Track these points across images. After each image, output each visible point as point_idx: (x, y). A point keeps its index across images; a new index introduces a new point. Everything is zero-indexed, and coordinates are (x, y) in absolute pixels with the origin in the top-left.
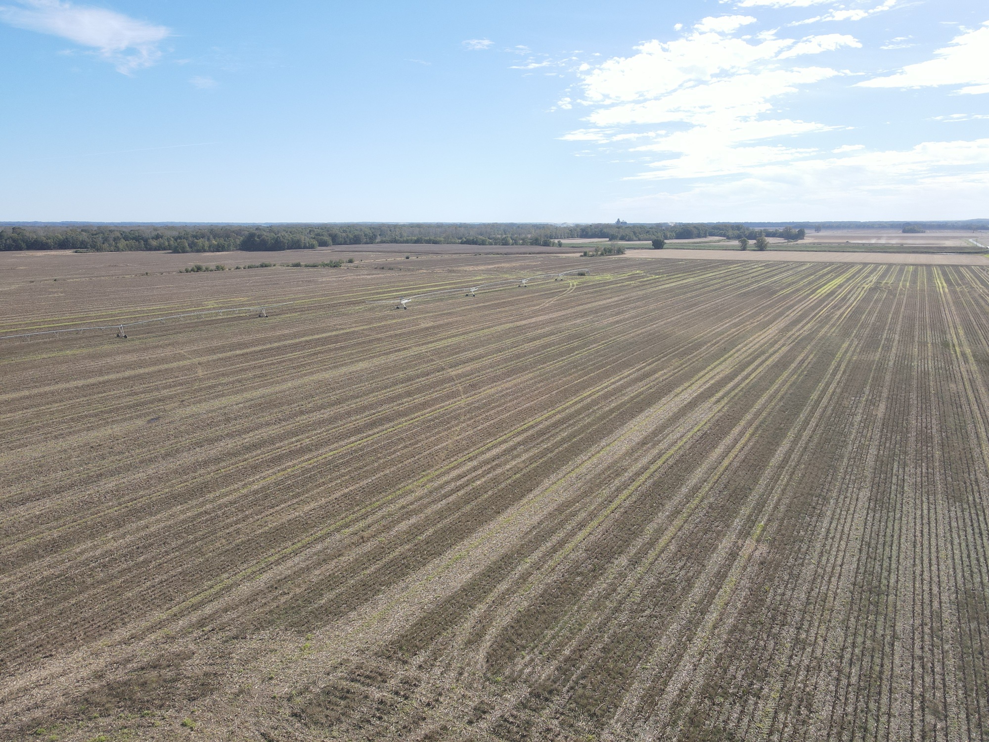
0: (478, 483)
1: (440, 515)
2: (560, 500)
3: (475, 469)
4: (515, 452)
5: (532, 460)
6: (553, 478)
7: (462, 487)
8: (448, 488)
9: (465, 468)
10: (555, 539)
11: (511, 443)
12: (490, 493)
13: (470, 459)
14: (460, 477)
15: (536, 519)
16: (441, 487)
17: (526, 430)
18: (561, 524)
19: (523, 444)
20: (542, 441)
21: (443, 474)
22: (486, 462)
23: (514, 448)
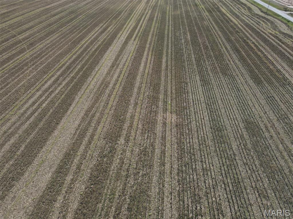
0: (44, 105)
1: (27, 132)
2: (86, 108)
3: (41, 96)
4: (59, 82)
5: (68, 84)
6: (79, 94)
7: (36, 110)
8: (29, 113)
9: (35, 97)
10: (88, 134)
11: (56, 76)
12: (51, 111)
13: (38, 90)
14: (34, 103)
15: (77, 122)
16: (25, 112)
17: (61, 67)
18: (89, 123)
19: (62, 76)
20: (70, 73)
21: (25, 103)
22: (46, 91)
23: (57, 79)
